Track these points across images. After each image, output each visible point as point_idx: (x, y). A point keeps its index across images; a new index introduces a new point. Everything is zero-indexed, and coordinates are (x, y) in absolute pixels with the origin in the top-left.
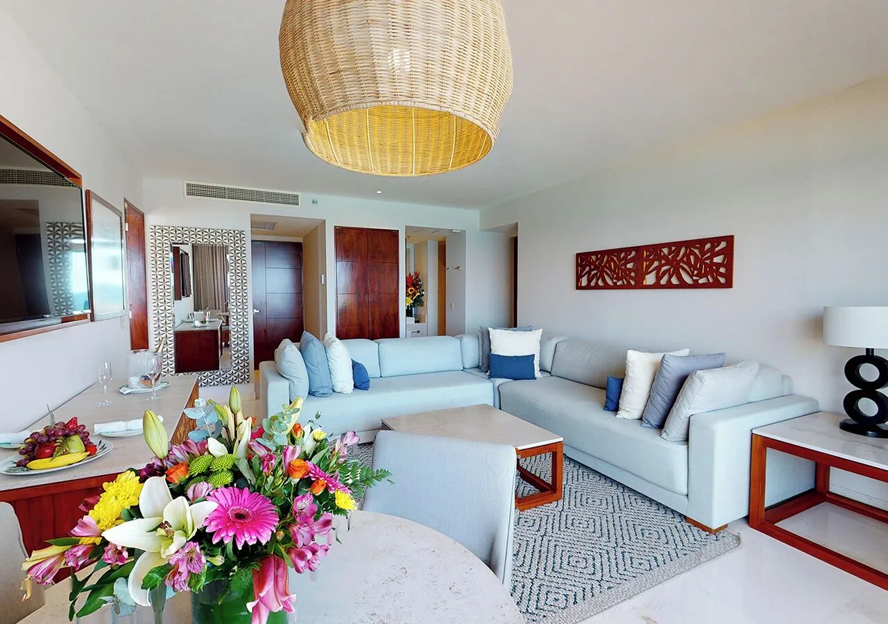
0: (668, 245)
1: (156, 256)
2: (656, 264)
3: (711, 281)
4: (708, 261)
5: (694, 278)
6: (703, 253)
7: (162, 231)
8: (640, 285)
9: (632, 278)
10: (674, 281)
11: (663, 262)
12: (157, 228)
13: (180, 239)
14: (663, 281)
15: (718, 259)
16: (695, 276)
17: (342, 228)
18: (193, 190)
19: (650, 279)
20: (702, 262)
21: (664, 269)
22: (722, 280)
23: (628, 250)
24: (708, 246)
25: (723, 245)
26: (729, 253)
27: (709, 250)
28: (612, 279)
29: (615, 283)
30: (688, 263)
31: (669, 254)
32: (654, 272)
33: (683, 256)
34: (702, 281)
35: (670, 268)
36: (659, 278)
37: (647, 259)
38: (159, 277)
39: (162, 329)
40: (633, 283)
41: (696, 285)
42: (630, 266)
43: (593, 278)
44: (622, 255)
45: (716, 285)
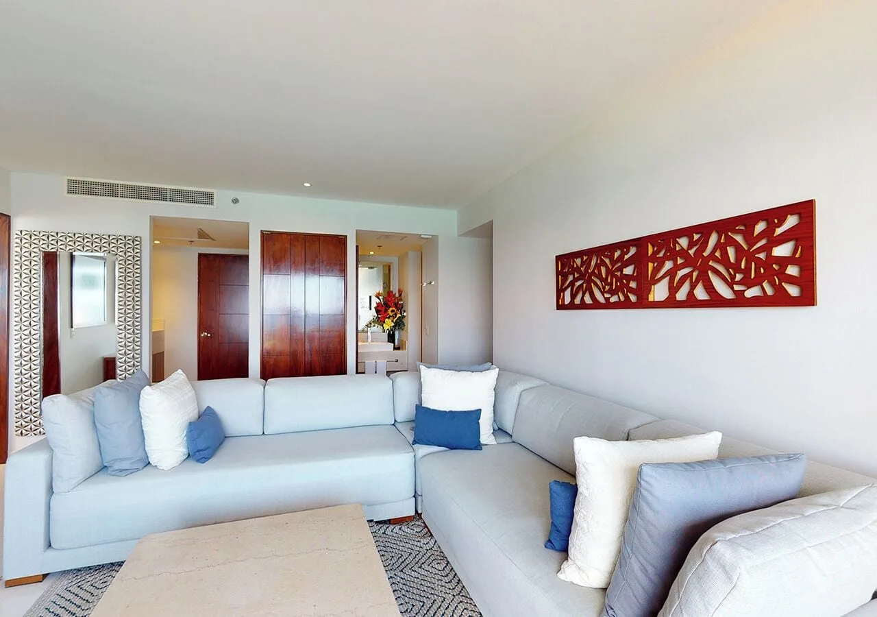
0: (687, 232)
1: (21, 267)
2: (668, 265)
3: (769, 291)
4: (762, 256)
5: (736, 288)
6: (751, 240)
7: (31, 237)
8: (644, 303)
9: (632, 291)
10: (700, 293)
11: (680, 261)
12: (23, 233)
13: (53, 246)
14: (681, 295)
15: (782, 251)
16: (738, 283)
17: (272, 233)
18: (75, 188)
19: (660, 292)
20: (751, 257)
21: (681, 273)
22: (793, 291)
23: (624, 245)
24: (760, 227)
25: (791, 221)
26: (805, 236)
27: (762, 235)
28: (603, 293)
29: (607, 299)
30: (725, 261)
31: (690, 247)
32: (666, 280)
33: (714, 250)
34: (752, 292)
35: (692, 272)
36: (673, 289)
37: (654, 258)
38: (24, 293)
39: (25, 359)
40: (633, 298)
41: (739, 301)
42: (628, 271)
43: (577, 292)
44: (617, 254)
45: (781, 300)
